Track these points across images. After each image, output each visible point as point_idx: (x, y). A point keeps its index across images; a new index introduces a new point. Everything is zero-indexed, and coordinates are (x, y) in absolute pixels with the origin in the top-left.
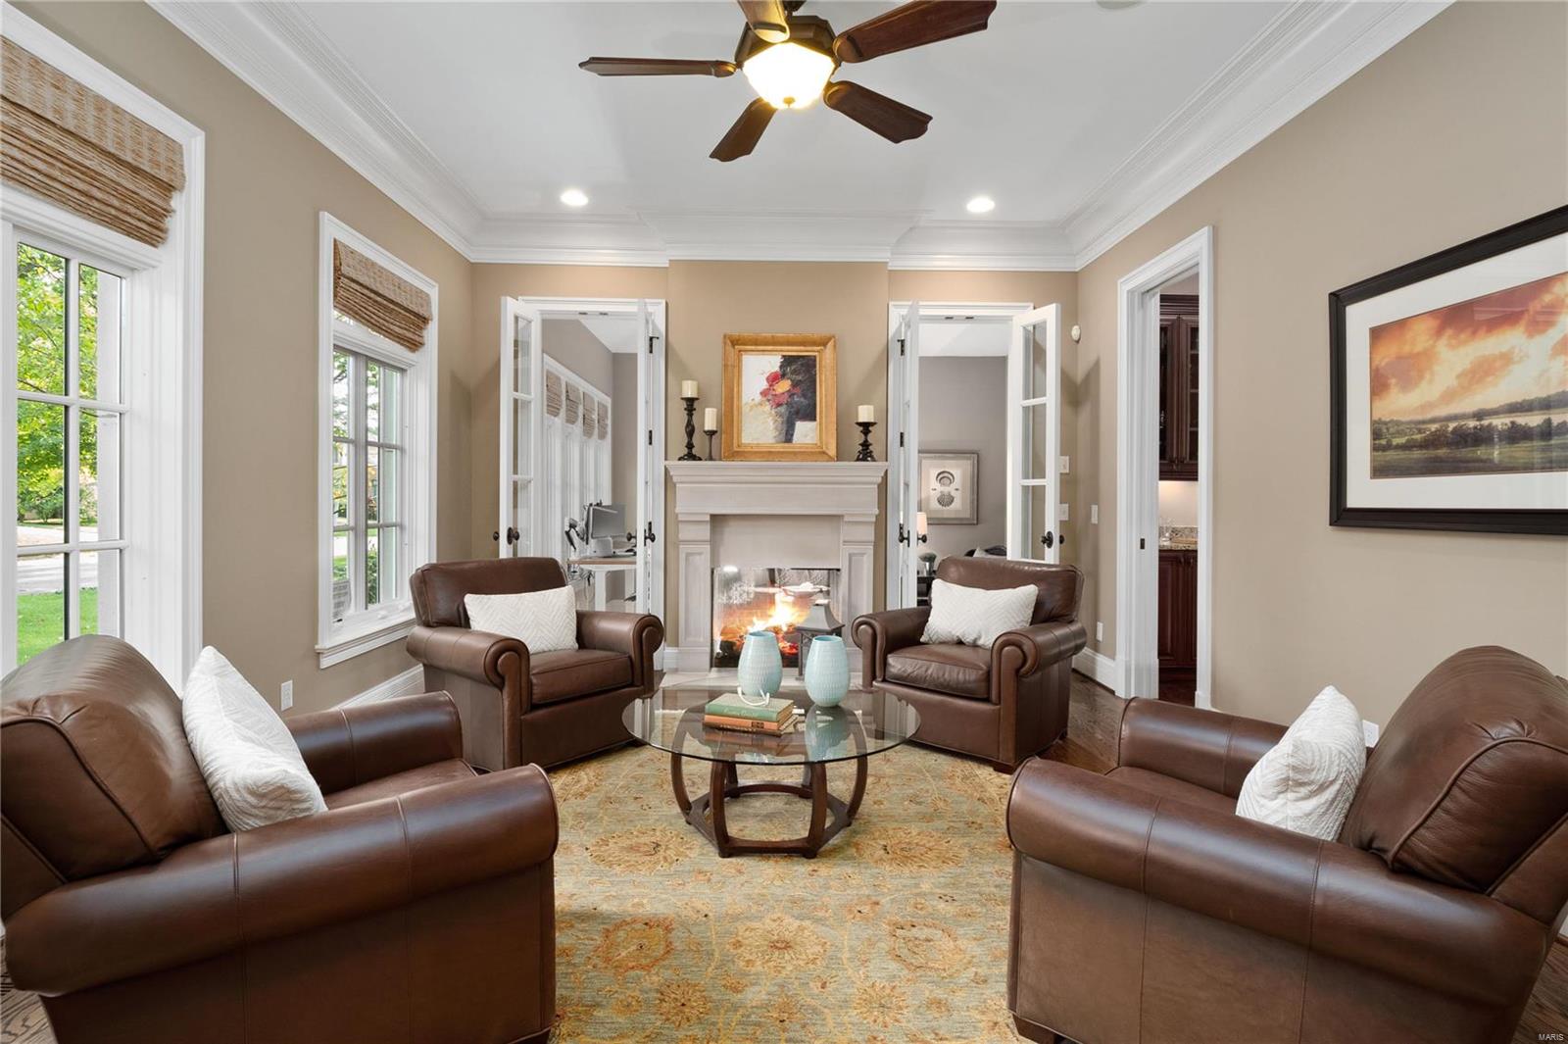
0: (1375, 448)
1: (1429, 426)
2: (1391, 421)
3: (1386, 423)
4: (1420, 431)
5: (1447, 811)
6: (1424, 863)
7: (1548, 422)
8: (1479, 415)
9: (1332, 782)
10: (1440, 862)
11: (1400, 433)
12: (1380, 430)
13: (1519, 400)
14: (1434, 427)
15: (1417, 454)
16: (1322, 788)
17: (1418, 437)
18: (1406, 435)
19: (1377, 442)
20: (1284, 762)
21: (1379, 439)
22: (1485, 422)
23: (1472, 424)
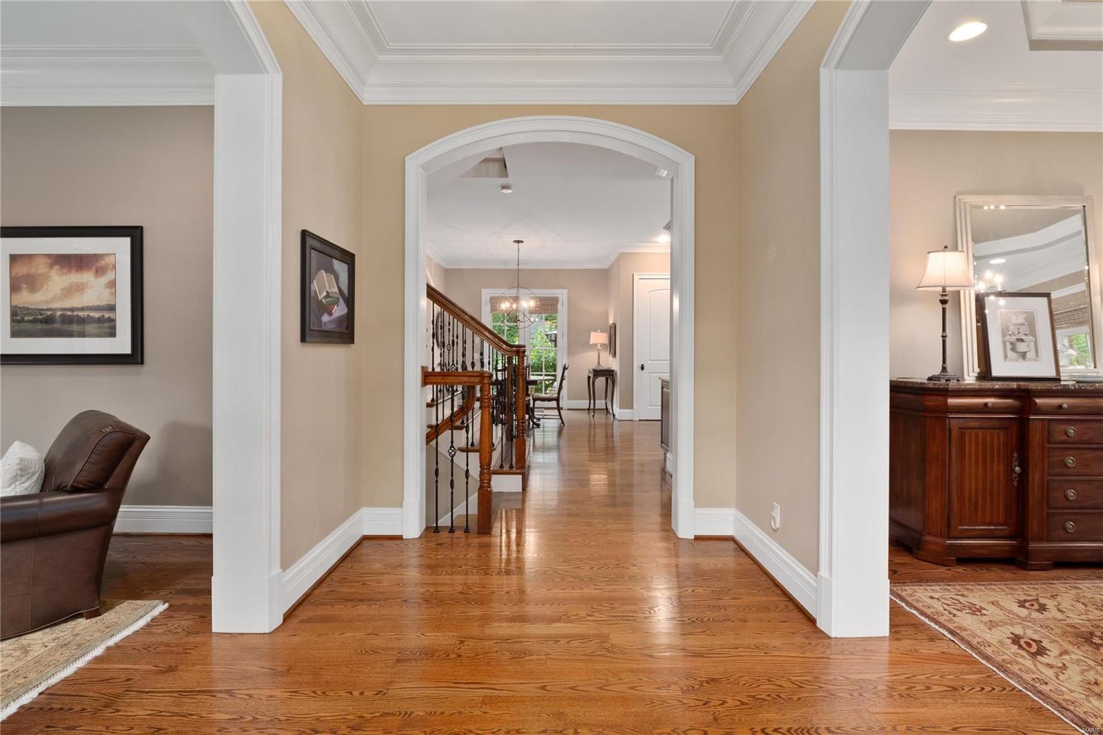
0: (13, 321)
1: (47, 312)
2: (24, 307)
3: (20, 308)
4: (41, 314)
5: (90, 463)
6: (83, 484)
7: (103, 316)
8: (72, 310)
9: (36, 472)
10: (88, 481)
11: (30, 314)
12: (17, 311)
13: (91, 305)
14: (49, 313)
15: (39, 326)
16: (33, 474)
17: (40, 317)
18: (32, 315)
19: (14, 318)
20: (16, 468)
21: (16, 316)
22: (76, 313)
23: (69, 313)
